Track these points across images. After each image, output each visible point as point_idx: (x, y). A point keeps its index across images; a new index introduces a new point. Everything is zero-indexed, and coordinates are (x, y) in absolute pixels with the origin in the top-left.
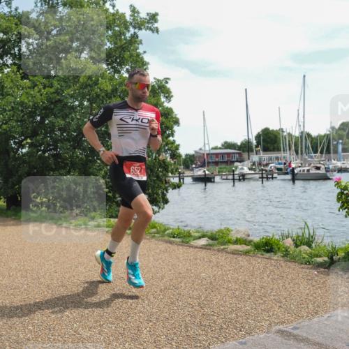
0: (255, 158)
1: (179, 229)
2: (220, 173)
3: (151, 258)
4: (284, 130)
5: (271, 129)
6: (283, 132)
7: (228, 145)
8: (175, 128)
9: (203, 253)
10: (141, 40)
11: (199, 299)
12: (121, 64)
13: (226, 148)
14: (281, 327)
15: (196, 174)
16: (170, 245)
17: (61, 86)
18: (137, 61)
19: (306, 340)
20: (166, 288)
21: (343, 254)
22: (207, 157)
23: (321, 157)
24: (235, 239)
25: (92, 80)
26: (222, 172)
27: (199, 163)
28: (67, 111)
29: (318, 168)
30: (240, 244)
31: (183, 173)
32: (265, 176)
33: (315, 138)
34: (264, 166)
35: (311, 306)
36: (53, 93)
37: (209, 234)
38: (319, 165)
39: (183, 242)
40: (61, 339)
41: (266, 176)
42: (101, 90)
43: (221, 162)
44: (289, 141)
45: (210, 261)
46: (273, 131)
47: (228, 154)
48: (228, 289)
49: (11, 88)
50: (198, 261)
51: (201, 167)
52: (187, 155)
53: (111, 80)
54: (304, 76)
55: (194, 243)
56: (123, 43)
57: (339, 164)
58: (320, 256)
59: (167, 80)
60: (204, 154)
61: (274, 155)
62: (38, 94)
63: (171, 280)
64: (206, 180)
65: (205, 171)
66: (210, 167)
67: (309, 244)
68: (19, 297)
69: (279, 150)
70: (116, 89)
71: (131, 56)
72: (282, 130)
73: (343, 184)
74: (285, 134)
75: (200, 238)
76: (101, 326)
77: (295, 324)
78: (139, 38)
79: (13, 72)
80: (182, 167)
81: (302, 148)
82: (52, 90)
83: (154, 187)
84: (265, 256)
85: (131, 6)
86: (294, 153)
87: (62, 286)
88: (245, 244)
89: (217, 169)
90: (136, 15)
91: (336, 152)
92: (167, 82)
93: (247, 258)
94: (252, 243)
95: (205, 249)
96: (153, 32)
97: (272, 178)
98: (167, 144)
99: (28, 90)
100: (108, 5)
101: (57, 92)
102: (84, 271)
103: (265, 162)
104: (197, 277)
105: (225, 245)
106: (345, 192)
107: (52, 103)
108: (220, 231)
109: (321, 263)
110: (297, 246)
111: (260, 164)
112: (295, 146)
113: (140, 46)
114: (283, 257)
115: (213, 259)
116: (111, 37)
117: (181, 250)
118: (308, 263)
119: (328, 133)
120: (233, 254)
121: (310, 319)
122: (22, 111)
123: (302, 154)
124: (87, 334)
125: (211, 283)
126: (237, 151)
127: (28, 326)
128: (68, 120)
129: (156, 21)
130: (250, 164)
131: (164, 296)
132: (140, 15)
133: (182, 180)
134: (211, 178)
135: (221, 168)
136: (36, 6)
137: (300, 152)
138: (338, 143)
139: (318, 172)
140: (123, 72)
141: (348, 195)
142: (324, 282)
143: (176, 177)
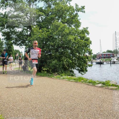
1: (91, 80)
3: (82, 90)
8: (90, 45)
9: (100, 89)
10: (79, 15)
11: (99, 105)
12: (72, 23)
13: (108, 52)
15: (97, 61)
16: (88, 86)
17: (52, 32)
18: (77, 22)
20: (87, 101)
22: (101, 55)
24: (112, 84)
25: (62, 29)
27: (98, 57)
28: (54, 40)
30: (113, 86)
31: (93, 61)
36: (50, 34)
37: (102, 82)
39: (93, 85)
40: (52, 116)
42: (65, 33)
43: (106, 57)
45: (103, 92)
47: (109, 54)
48: (109, 102)
49: (36, 32)
50: (98, 92)
51: (99, 59)
52: (94, 55)
53: (68, 29)
55: (97, 85)
56: (73, 16)
59: (87, 28)
60: (100, 54)
62: (45, 34)
63: (89, 98)
64: (101, 63)
65: (100, 60)
66: (102, 59)
68: (38, 101)
70: (70, 32)
71: (75, 21)
75: (99, 84)
76: (65, 112)
78: (78, 15)
79: (36, 27)
80: (92, 59)
82: (49, 33)
83: (83, 65)
87: (52, 98)
88: (115, 86)
89: (105, 59)
90: (77, 7)
92: (87, 29)
94: (118, 86)
95: (101, 87)
96: (83, 12)
99: (41, 33)
100: (68, 4)
101: (50, 33)
102: (59, 93)
104: (98, 97)
107: (49, 37)
108: (106, 81)
113: (78, 17)
115: (104, 91)
116: (68, 14)
117: (92, 88)
120: (111, 89)
122: (39, 40)
124: (60, 115)
125: (103, 99)
126: (112, 53)
127: (41, 111)
128: (54, 43)
129: (84, 9)
130: (117, 58)
131: (87, 103)
132: (78, 7)
133: (92, 63)
134: (102, 63)
135: (106, 59)
136: (44, 5)
140: (72, 26)
143: (90, 62)
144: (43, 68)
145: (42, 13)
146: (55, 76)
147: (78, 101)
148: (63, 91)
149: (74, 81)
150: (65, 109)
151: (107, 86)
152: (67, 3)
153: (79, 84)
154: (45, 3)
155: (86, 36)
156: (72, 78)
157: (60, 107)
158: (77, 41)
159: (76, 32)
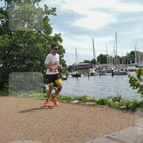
0: (97, 66)
2: (83, 73)
4: (109, 55)
6: (108, 56)
7: (86, 62)
8: (64, 54)
9: (76, 106)
10: (49, 19)
11: (74, 125)
13: (85, 63)
14: (106, 135)
15: (73, 74)
16: (62, 103)
18: (48, 27)
19: (117, 140)
20: (60, 121)
21: (132, 104)
22: (78, 67)
23: (124, 65)
25: (28, 35)
26: (84, 73)
27: (74, 69)
28: (18, 49)
29: (122, 70)
30: (91, 102)
31: (68, 73)
32: (101, 74)
33: (121, 58)
34: (101, 69)
35: (119, 126)
37: (78, 98)
38: (123, 69)
39: (68, 102)
41: (102, 73)
42: (32, 39)
43: (84, 69)
44: (111, 59)
45: (79, 109)
46: (104, 55)
47: (86, 65)
48: (86, 120)
50: (74, 109)
52: (69, 66)
54: (116, 33)
55: (72, 102)
57: (131, 68)
58: (123, 106)
59: (60, 34)
60: (76, 65)
61: (104, 65)
64: (77, 76)
65: (77, 72)
66: (79, 70)
67: (119, 101)
69: (107, 63)
71: (45, 25)
72: (108, 55)
73: (131, 76)
74: (109, 56)
75: (75, 100)
76: (33, 138)
77: (113, 134)
80: (68, 71)
81: (116, 62)
82: (12, 40)
84: (101, 106)
86: (113, 64)
87: (17, 122)
88: (93, 102)
89: (82, 71)
91: (129, 63)
92: (60, 35)
93: (94, 107)
94: (96, 101)
95: (77, 104)
96: (54, 15)
97: (104, 74)
98: (61, 61)
99: (2, 40)
100: (35, 4)
101: (14, 41)
102: (26, 115)
103: (101, 68)
104: (73, 116)
105: (85, 102)
106: (132, 79)
107: (12, 45)
108: (83, 97)
109: (123, 108)
110: (114, 102)
111: (99, 69)
112: (113, 61)
113: (49, 21)
114: (108, 106)
115: (80, 108)
117: (67, 106)
118: (118, 108)
119: (126, 56)
120: (88, 106)
121: (119, 131)
123: (116, 64)
125: (79, 118)
126: (90, 64)
127: (2, 140)
128: (19, 52)
129: (55, 11)
130: (95, 69)
131: (60, 124)
132: (49, 9)
133: (67, 76)
134: (79, 75)
135: (84, 71)
136: (5, 5)
137: (115, 63)
138: (130, 59)
139: (122, 71)
140: (42, 32)
141: (133, 81)
142: (125, 116)
143: (65, 75)
144: (5, 85)
145: (2, 15)
149: (45, 98)
150: (33, 134)
151: (84, 102)
154: (7, 3)
155: (59, 43)
157: (27, 133)
158: (48, 50)
159: (47, 38)
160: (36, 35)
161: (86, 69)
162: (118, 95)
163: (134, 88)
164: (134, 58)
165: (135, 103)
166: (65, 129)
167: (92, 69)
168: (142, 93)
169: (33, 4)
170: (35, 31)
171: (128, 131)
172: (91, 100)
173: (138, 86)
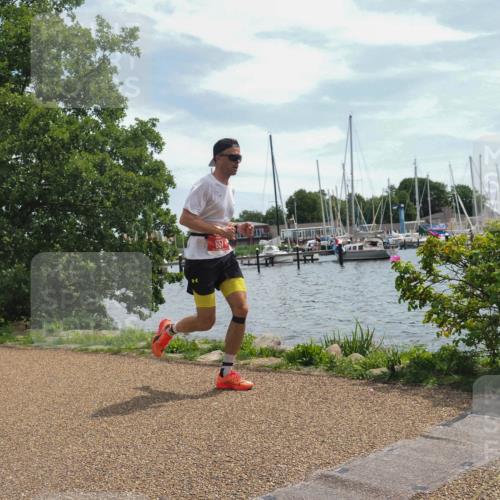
0: (287, 233)
1: (178, 340)
2: (239, 257)
4: (326, 192)
5: (307, 191)
6: (324, 194)
7: (248, 216)
8: (170, 191)
11: (209, 440)
13: (246, 219)
14: (325, 471)
16: (167, 364)
19: (358, 486)
20: (160, 428)
21: (408, 362)
23: (378, 228)
24: (259, 350)
25: (38, 125)
26: (242, 254)
29: (374, 244)
30: (267, 356)
32: (301, 257)
33: (368, 202)
34: (300, 243)
35: (365, 437)
37: (222, 344)
38: (375, 240)
39: (185, 358)
41: (303, 257)
42: (53, 140)
43: (240, 240)
44: (333, 208)
46: (310, 193)
48: (251, 421)
54: (351, 117)
55: (201, 359)
57: (402, 237)
58: (378, 367)
59: (154, 122)
61: (313, 227)
67: (362, 351)
69: (319, 220)
70: (77, 136)
72: (322, 192)
73: (403, 265)
74: (327, 197)
75: (210, 351)
77: (343, 465)
81: (350, 216)
84: (302, 371)
85: (98, 16)
86: (341, 224)
88: (274, 356)
91: (397, 220)
92: (154, 125)
93: (277, 375)
94: (284, 354)
97: (313, 260)
98: (158, 216)
100: (63, 15)
102: (37, 411)
103: (301, 238)
106: (406, 276)
109: (379, 376)
110: (346, 355)
111: (294, 241)
112: (341, 214)
114: (327, 371)
117: (183, 370)
118: (361, 377)
119: (385, 194)
120: (257, 370)
121: (364, 456)
123: (351, 224)
125: (226, 415)
126: (261, 224)
128: (5, 186)
130: (281, 241)
135: (240, 249)
137: (348, 222)
138: (399, 207)
139: (374, 248)
140: (89, 112)
141: (410, 280)
142: (383, 402)
143: (176, 264)
146: (20, 337)
147: (121, 436)
148: (57, 400)
149: (106, 348)
151: (243, 357)
152: (61, 11)
153: (127, 360)
155: (152, 153)
156: (95, 339)
157: (41, 472)
158: (111, 178)
159: (107, 135)
160: (70, 122)
161: (248, 240)
162: (358, 329)
163: (412, 307)
164: (414, 201)
165: (418, 357)
166: (175, 456)
167: (271, 244)
168: (439, 321)
169: (54, 12)
170: (64, 110)
171: (396, 452)
172: (266, 349)
173: (425, 297)
